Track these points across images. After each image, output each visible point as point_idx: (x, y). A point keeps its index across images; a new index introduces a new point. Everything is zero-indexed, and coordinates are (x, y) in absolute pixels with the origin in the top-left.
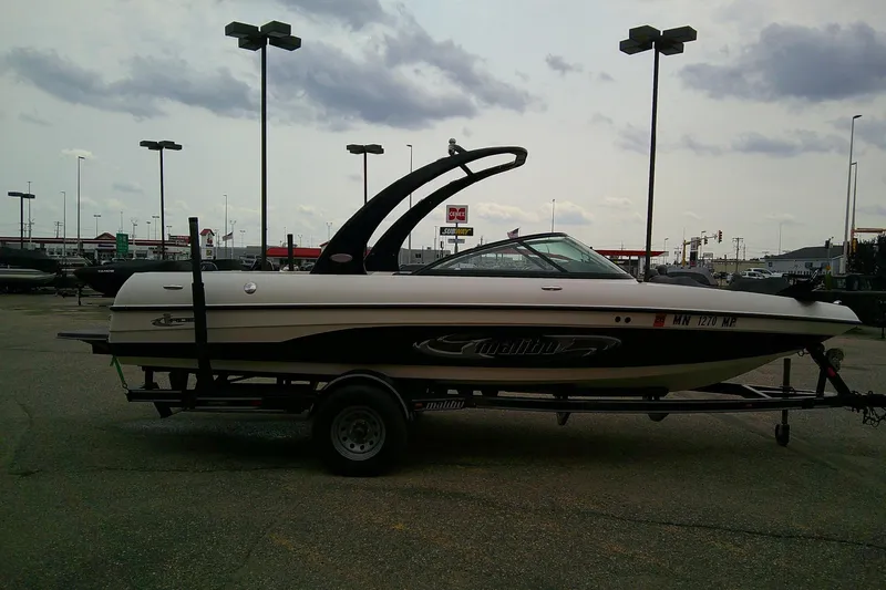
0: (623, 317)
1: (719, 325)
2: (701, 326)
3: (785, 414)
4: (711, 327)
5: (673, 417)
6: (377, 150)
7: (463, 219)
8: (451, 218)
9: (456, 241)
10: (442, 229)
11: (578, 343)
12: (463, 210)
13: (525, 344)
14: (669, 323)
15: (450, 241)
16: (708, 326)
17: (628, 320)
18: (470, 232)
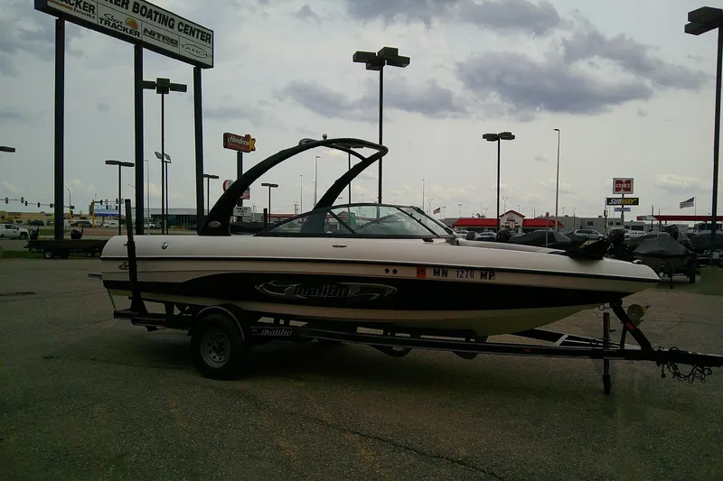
0: (391, 269)
1: (477, 278)
2: (460, 279)
3: (606, 363)
4: (469, 279)
5: (482, 356)
6: (509, 136)
7: (629, 190)
8: (617, 190)
9: (622, 210)
10: (609, 201)
11: (363, 289)
12: (629, 182)
13: (326, 289)
14: (429, 275)
15: (617, 210)
16: (466, 278)
17: (395, 272)
18: (636, 202)
